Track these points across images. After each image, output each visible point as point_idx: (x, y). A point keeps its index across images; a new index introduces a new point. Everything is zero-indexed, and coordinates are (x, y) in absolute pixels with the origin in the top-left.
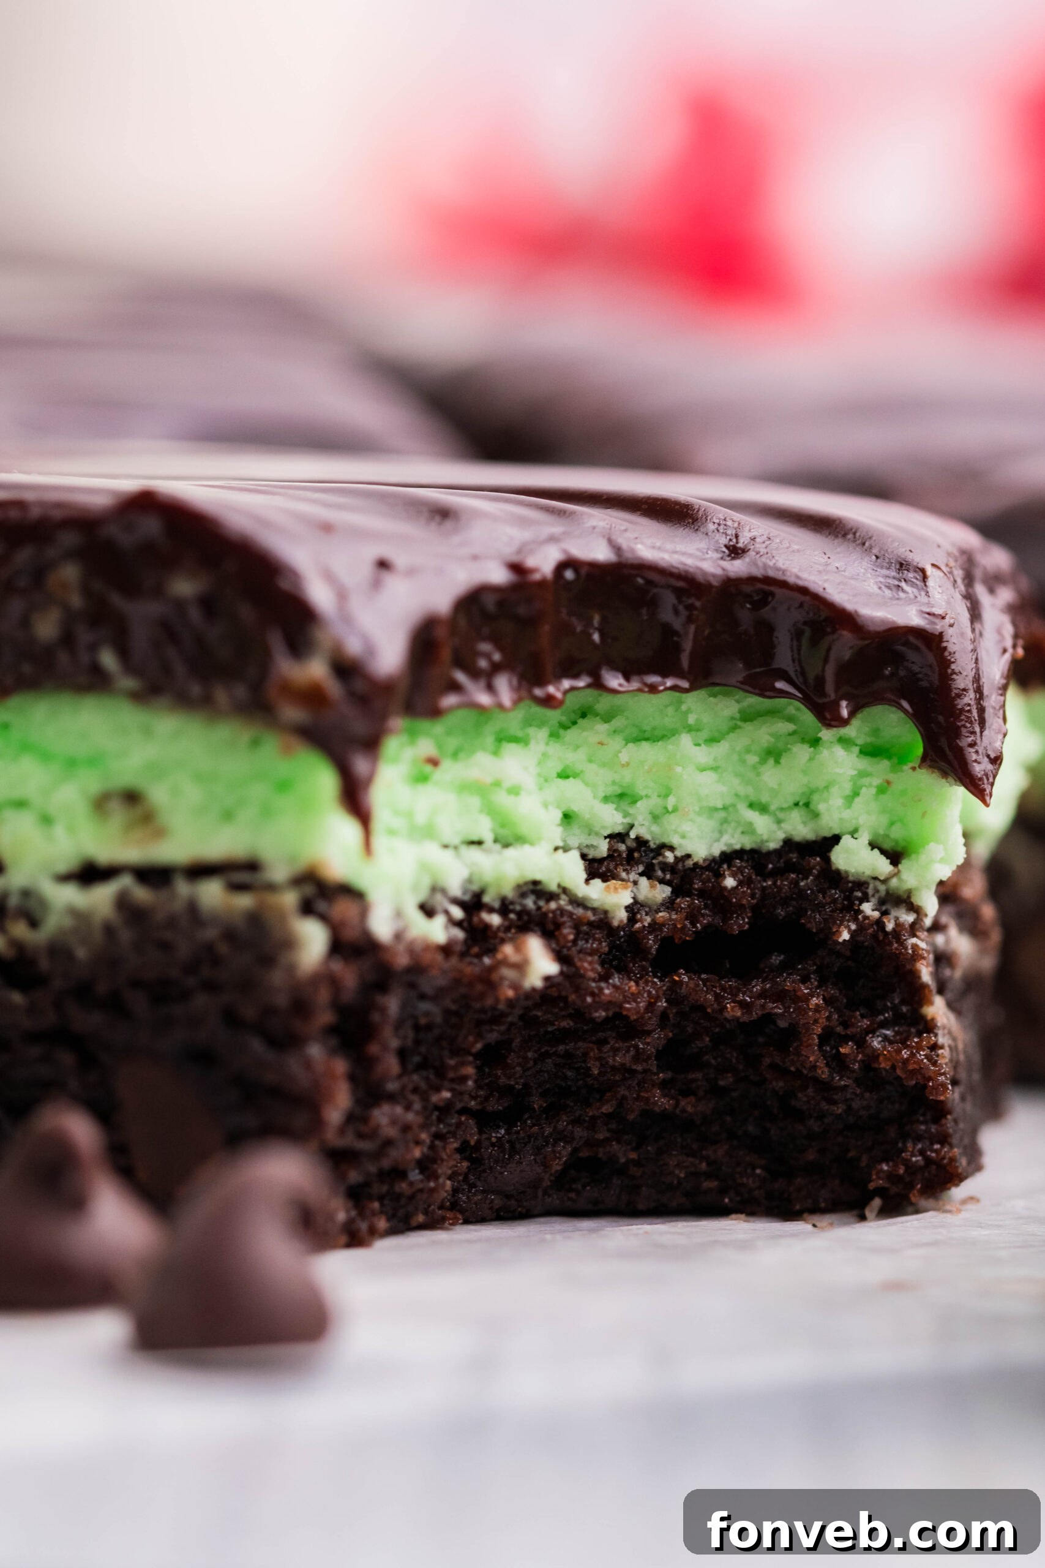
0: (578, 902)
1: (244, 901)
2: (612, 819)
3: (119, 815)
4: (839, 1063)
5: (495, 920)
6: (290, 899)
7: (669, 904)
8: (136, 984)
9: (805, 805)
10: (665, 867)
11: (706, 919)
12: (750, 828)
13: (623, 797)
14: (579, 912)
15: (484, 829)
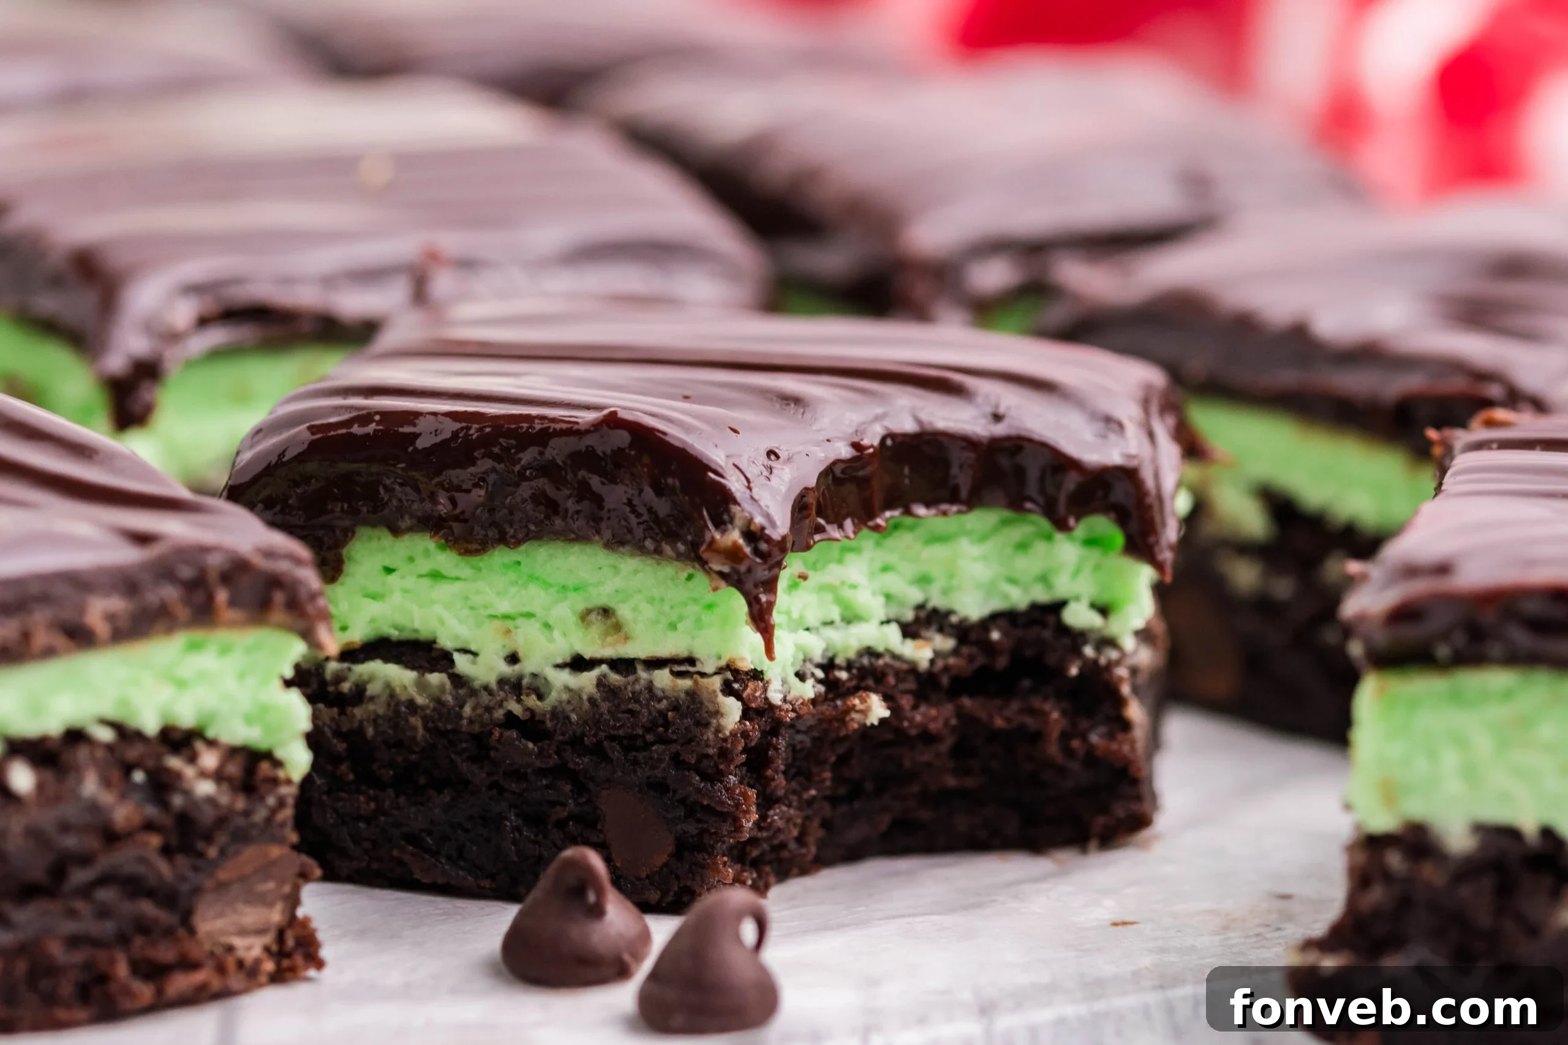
0: (896, 657)
1: (686, 683)
2: (916, 596)
3: (598, 626)
4: (1069, 753)
5: (843, 675)
6: (716, 682)
7: (955, 652)
8: (612, 738)
9: (1044, 579)
10: (952, 626)
11: (980, 660)
12: (1006, 597)
13: (923, 580)
14: (897, 664)
15: (835, 614)
